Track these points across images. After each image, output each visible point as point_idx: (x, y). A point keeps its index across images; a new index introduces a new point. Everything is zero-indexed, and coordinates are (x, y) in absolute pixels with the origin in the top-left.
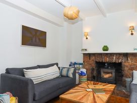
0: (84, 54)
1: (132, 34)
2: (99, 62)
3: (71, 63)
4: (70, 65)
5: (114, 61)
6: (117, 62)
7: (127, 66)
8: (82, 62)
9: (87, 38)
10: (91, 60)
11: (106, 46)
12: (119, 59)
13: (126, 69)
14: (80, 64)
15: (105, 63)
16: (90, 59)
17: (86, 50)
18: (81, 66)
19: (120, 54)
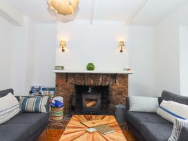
0: (57, 74)
1: (121, 51)
2: (81, 86)
3: (33, 88)
4: (31, 92)
5: (100, 84)
6: (104, 85)
7: (115, 90)
8: (54, 86)
9: (63, 51)
10: (68, 83)
11: (92, 64)
12: (106, 81)
13: (114, 93)
14: (51, 89)
15: (88, 87)
16: (67, 81)
17: (63, 67)
18: (52, 92)
19: (107, 75)
